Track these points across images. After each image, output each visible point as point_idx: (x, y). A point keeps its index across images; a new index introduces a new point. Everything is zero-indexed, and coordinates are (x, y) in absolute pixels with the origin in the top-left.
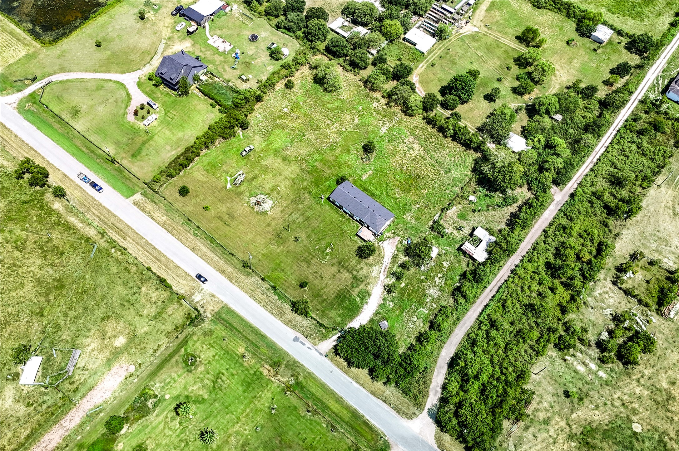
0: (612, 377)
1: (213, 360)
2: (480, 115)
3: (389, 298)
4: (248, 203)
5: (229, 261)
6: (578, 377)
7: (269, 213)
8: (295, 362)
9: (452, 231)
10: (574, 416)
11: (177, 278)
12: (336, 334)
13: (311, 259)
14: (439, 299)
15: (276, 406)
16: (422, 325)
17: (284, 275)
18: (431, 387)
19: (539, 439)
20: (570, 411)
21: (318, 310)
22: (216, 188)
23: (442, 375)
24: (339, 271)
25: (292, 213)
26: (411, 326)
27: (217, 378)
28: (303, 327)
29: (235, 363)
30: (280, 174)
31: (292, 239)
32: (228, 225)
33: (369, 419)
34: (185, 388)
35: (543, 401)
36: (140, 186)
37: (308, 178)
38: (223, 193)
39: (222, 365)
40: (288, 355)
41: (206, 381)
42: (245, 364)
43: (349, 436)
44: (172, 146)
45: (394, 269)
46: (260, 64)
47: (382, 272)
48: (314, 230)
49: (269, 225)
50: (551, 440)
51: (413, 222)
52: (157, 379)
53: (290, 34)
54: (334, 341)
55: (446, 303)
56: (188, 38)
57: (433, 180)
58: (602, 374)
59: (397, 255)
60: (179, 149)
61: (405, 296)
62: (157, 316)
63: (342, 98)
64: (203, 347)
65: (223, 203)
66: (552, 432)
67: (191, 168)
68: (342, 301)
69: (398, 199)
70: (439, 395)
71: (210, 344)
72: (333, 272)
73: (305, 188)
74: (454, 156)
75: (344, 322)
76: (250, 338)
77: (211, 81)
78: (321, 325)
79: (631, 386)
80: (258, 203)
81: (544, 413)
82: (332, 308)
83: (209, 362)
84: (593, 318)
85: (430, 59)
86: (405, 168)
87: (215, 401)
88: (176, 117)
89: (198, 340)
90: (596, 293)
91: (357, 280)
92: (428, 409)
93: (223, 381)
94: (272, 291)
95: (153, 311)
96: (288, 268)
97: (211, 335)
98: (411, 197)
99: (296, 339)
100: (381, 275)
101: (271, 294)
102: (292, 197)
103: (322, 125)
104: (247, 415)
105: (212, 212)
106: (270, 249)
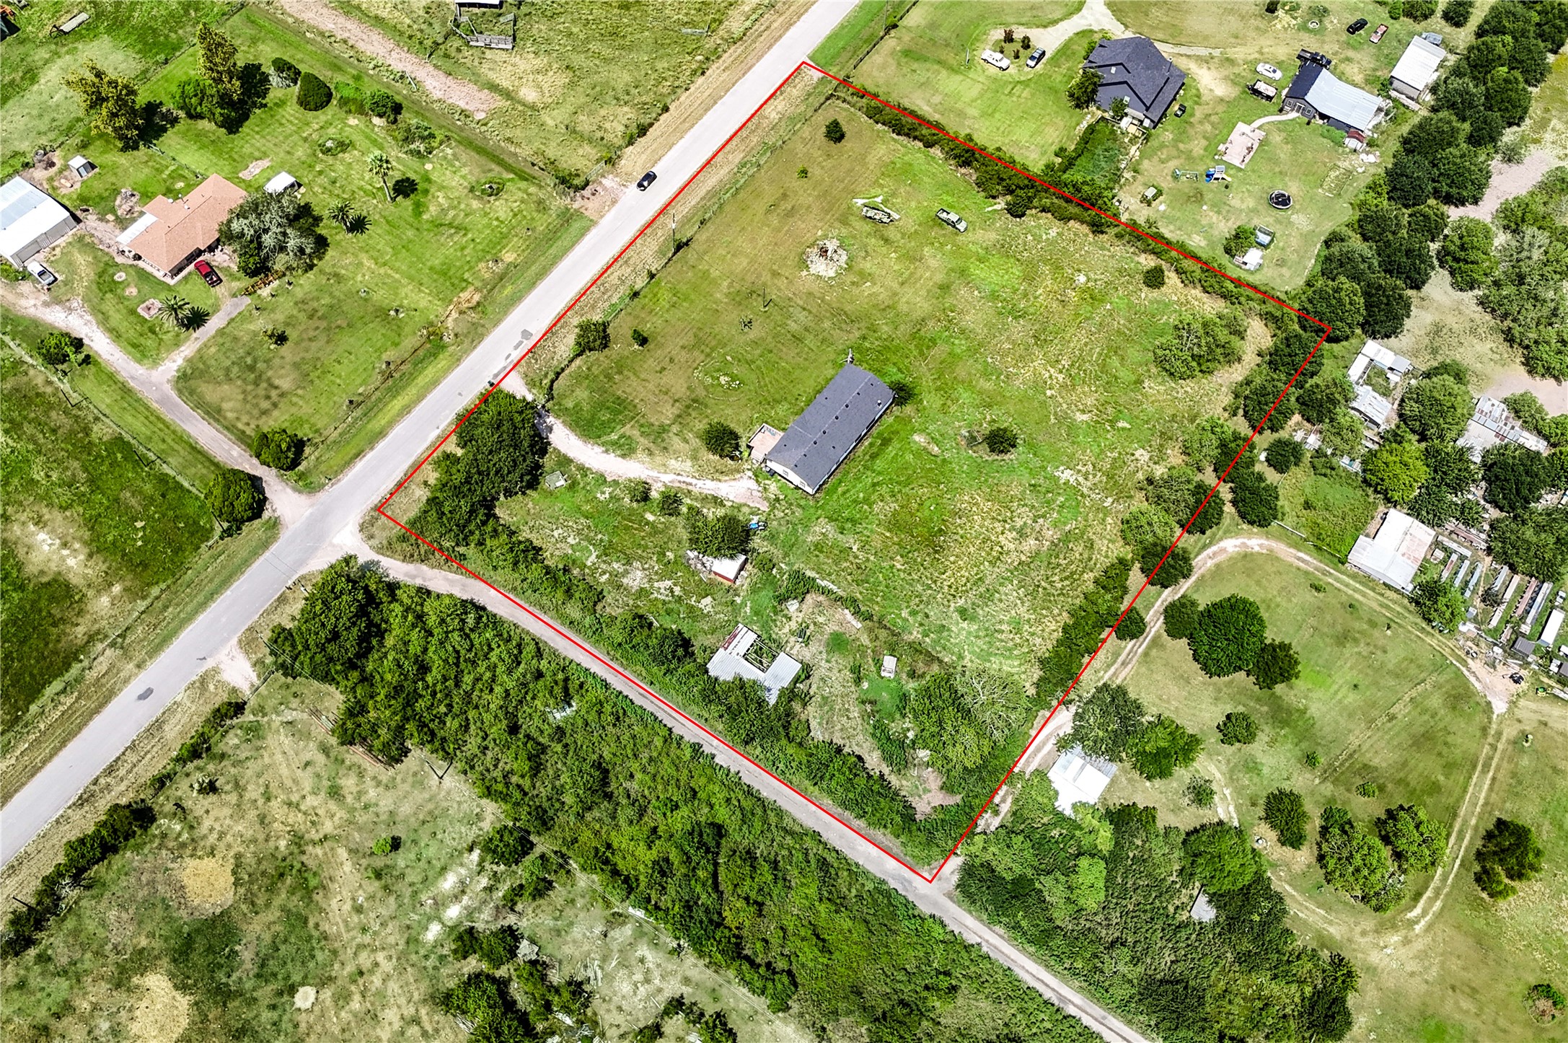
0: (427, 957)
1: (490, 219)
3: (617, 491)
4: (825, 237)
5: (689, 221)
6: (431, 874)
7: (805, 273)
8: (481, 337)
9: (794, 619)
10: (342, 853)
12: (538, 399)
13: (703, 351)
14: (620, 587)
15: (401, 316)
16: (557, 553)
17: (662, 308)
18: (424, 568)
19: (299, 773)
20: (352, 846)
21: (589, 369)
22: (851, 184)
23: (448, 588)
24: (676, 401)
25: (810, 312)
26: (555, 533)
27: (457, 228)
28: (553, 346)
29: (483, 250)
30: (903, 283)
31: (747, 315)
32: (768, 211)
33: (365, 459)
34: (441, 188)
35: (381, 789)
36: (839, 73)
37: (902, 333)
38: (842, 195)
39: (482, 232)
40: (495, 325)
41: (451, 213)
42: (482, 265)
43: (339, 430)
44: (941, 103)
45: (687, 501)
46: (1205, 222)
47: (680, 478)
48: (770, 351)
49: (776, 275)
50: (295, 798)
51: (811, 538)
52: (460, 150)
53: (1318, 269)
54: (523, 396)
55: (610, 601)
57: (935, 582)
58: (435, 930)
59: (722, 505)
60: (937, 114)
61: (625, 522)
63: (1146, 385)
64: (515, 202)
65: (817, 197)
66: (311, 801)
67: (894, 139)
68: (608, 408)
71: (520, 211)
72: (673, 390)
73: (873, 329)
74: (1016, 631)
75: (562, 412)
77: (1126, 140)
78: (558, 374)
79: (402, 1001)
81: (355, 790)
82: (593, 391)
83: (486, 214)
84: (577, 932)
85: (1337, 579)
86: (959, 521)
87: (417, 229)
88: (1015, 98)
90: (644, 950)
91: (658, 433)
92: (378, 562)
93: (451, 235)
94: (627, 293)
95: (585, 127)
96: (679, 314)
97: (538, 211)
98: (879, 534)
99: (526, 335)
100: (672, 477)
101: (624, 290)
102: (848, 308)
103: (1053, 350)
104: (389, 276)
105: (795, 183)
106: (719, 282)
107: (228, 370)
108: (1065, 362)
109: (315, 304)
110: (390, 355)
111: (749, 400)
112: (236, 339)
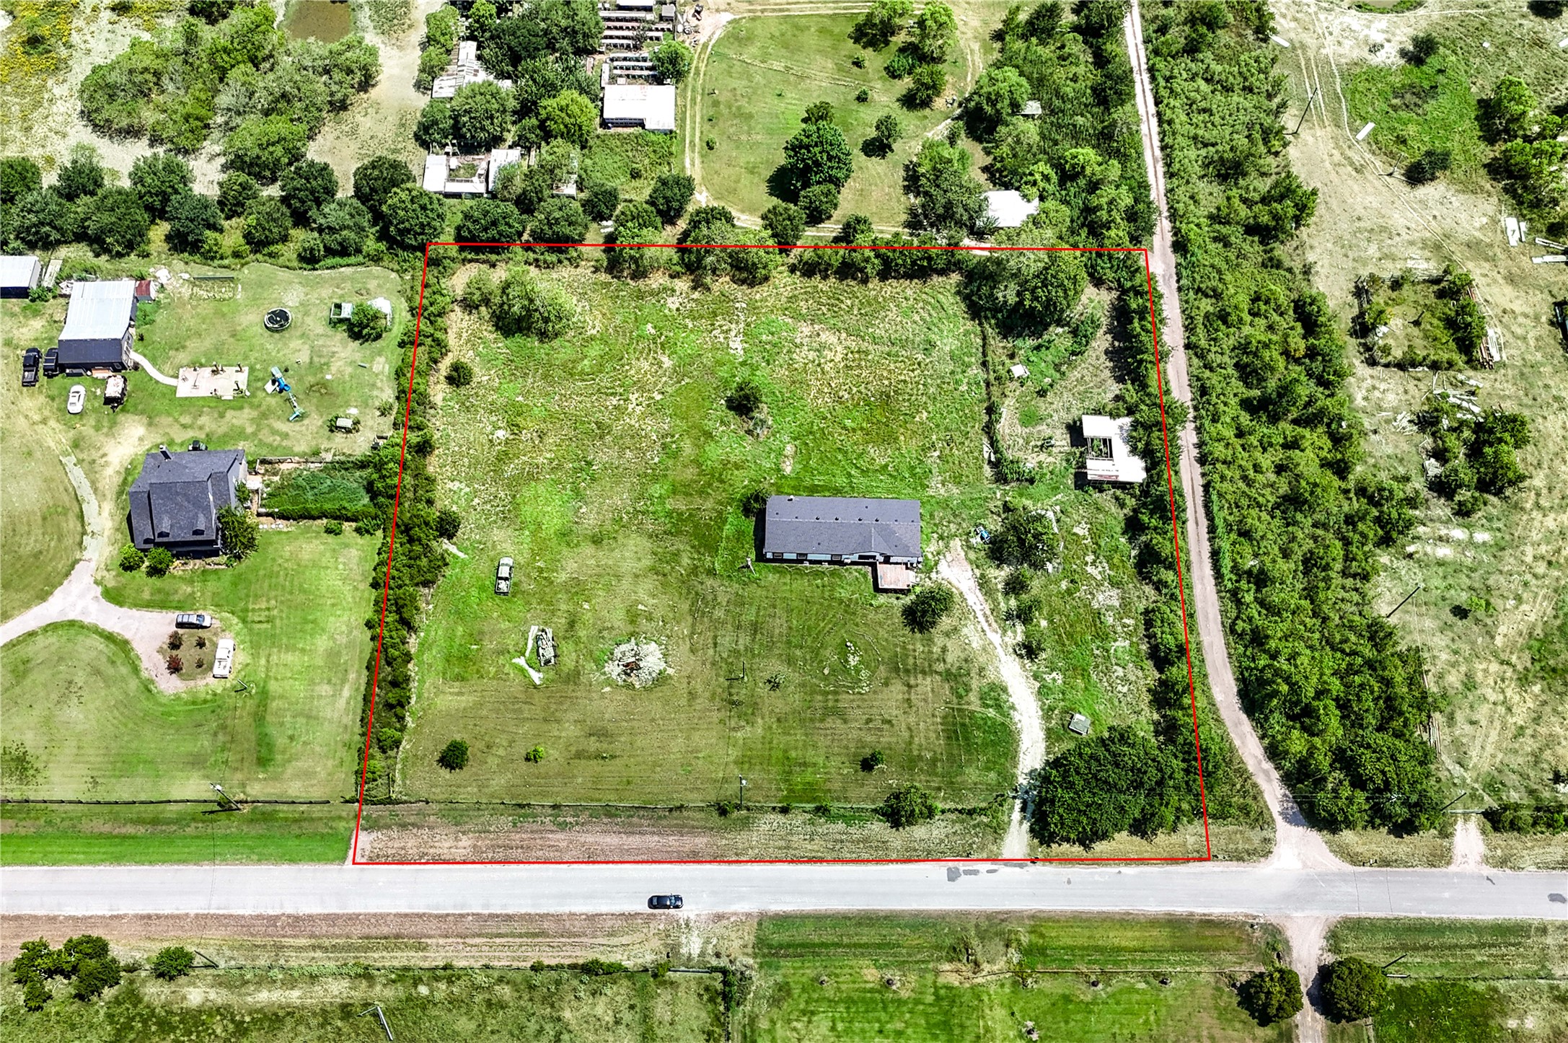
2: (889, 195)
3: (1043, 669)
4: (609, 681)
5: (683, 826)
6: (1450, 570)
7: (670, 671)
8: (990, 917)
9: (1038, 459)
10: (1499, 640)
11: (614, 941)
12: (1012, 808)
13: (837, 701)
14: (1125, 604)
15: (1030, 1024)
16: (1140, 674)
17: (814, 773)
18: (1251, 771)
19: (1484, 723)
20: (1488, 638)
21: (939, 789)
22: (515, 700)
23: (1249, 736)
24: (909, 686)
25: (715, 637)
26: (1125, 689)
28: (941, 841)
29: (885, 1009)
30: (619, 577)
31: (762, 690)
32: (613, 757)
35: (1436, 653)
36: (344, 814)
37: (681, 544)
38: (538, 697)
40: (965, 914)
42: (904, 994)
44: (329, 682)
45: (1003, 607)
46: (349, 370)
47: (986, 627)
48: (789, 642)
49: (692, 695)
50: (1501, 709)
51: (955, 491)
54: (1021, 823)
55: (1144, 602)
56: (121, 418)
57: (918, 383)
58: (1480, 537)
59: (983, 576)
60: (352, 676)
61: (1067, 643)
64: (795, 1029)
65: (558, 721)
66: (1493, 697)
67: (419, 697)
68: (966, 739)
69: (886, 465)
70: (1276, 775)
71: (804, 1012)
72: (900, 696)
73: (694, 571)
74: (912, 309)
75: (1007, 778)
77: (277, 478)
78: (971, 812)
80: (631, 668)
81: (1454, 671)
82: (961, 767)
84: (1390, 449)
85: (693, 135)
86: (846, 396)
88: (275, 612)
89: (773, 1022)
90: (1360, 402)
91: (956, 678)
92: (1281, 814)
94: (823, 820)
96: (811, 752)
97: (789, 993)
98: (909, 446)
99: (953, 875)
100: (990, 635)
101: (824, 826)
102: (685, 606)
105: (551, 755)
106: (741, 742)
110: (1084, 993)
111: (857, 625)
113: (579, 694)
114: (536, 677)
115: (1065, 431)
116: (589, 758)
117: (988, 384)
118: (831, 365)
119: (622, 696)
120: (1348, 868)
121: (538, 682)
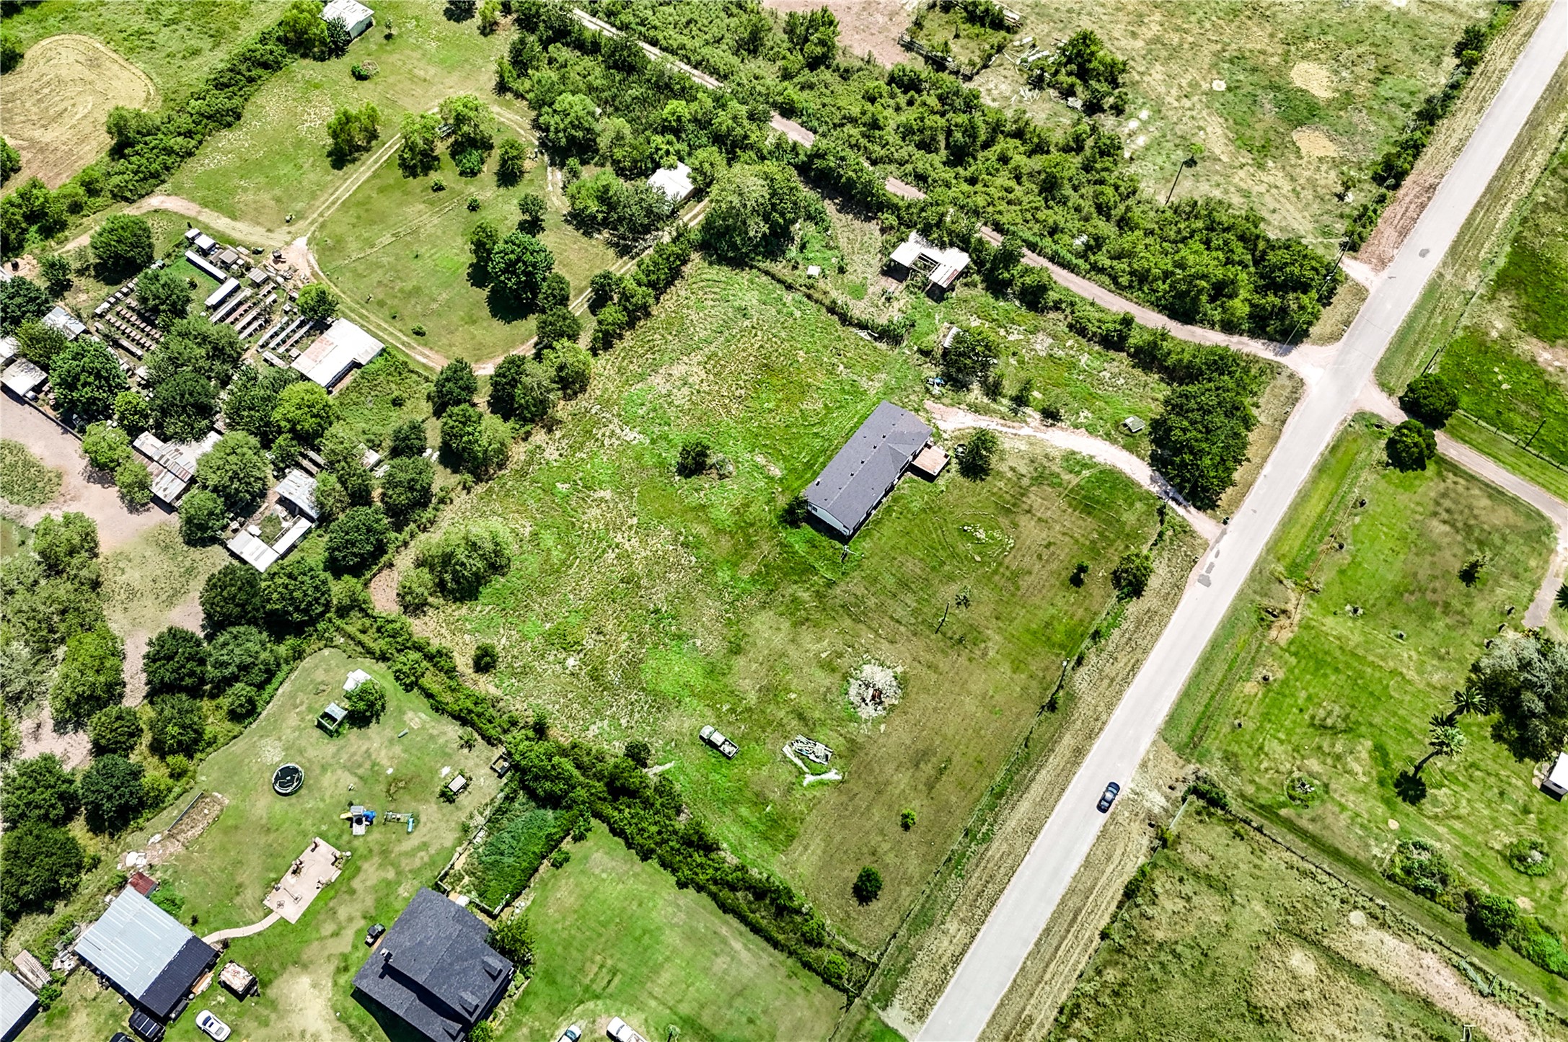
0: (1144, 103)
1: (1290, 742)
2: (580, 249)
3: (1073, 418)
4: (876, 722)
5: (1046, 745)
6: (1156, 147)
7: (899, 670)
8: (1252, 578)
9: (896, 309)
10: (1225, 158)
11: (1116, 859)
12: (1173, 509)
13: (1007, 568)
14: (1055, 336)
15: (1348, 608)
16: (1116, 363)
17: (1060, 622)
18: (1234, 350)
19: (1278, 206)
20: (1218, 162)
22: (843, 805)
23: (1206, 334)
25: (892, 618)
26: (1122, 381)
27: (1325, 727)
28: (1171, 572)
29: (1285, 696)
30: (784, 655)
31: (962, 613)
32: (949, 760)
33: (1325, 444)
34: (1363, 790)
36: (859, 1017)
37: (787, 590)
38: (856, 786)
39: (1294, 722)
40: (1241, 592)
41: (1338, 748)
42: (1280, 675)
43: (1363, 478)
44: (716, 954)
45: (1004, 409)
46: (397, 749)
47: (1014, 431)
48: (933, 568)
49: (933, 667)
50: (1274, 191)
51: (883, 376)
52: (1362, 856)
53: (280, 675)
54: (1189, 511)
55: (1062, 324)
56: (272, 992)
57: (769, 340)
58: (1144, 114)
59: (969, 405)
60: (724, 931)
61: (1061, 390)
62: (1220, 886)
63: (528, 529)
64: (1267, 770)
65: (887, 783)
66: (1263, 188)
68: (1098, 502)
69: (826, 405)
70: (1245, 339)
71: (1257, 755)
72: (1033, 523)
73: (819, 595)
74: (701, 300)
75: (1146, 497)
76: (1220, 675)
77: (467, 880)
78: (1159, 539)
79: (1153, 83)
82: (1118, 521)
83: (1296, 750)
85: (398, 339)
86: (743, 392)
87: (1371, 725)
88: (609, 962)
89: (1252, 782)
91: (1042, 477)
92: (1276, 355)
93: (1329, 714)
94: (1104, 641)
95: (1208, 903)
97: (1235, 755)
98: (818, 380)
99: (1206, 581)
100: (1022, 432)
101: (1109, 644)
102: (848, 622)
103: (620, 572)
104: (1383, 658)
105: (915, 807)
106: (999, 657)
107: (1504, 539)
108: (610, 556)
109: (1448, 620)
110: (1344, 558)
112: (1516, 577)
113: (873, 752)
114: (833, 776)
115: (885, 278)
116: (938, 779)
117: (809, 297)
118: (705, 384)
119: (897, 720)
120: (1339, 345)
121: (840, 778)
